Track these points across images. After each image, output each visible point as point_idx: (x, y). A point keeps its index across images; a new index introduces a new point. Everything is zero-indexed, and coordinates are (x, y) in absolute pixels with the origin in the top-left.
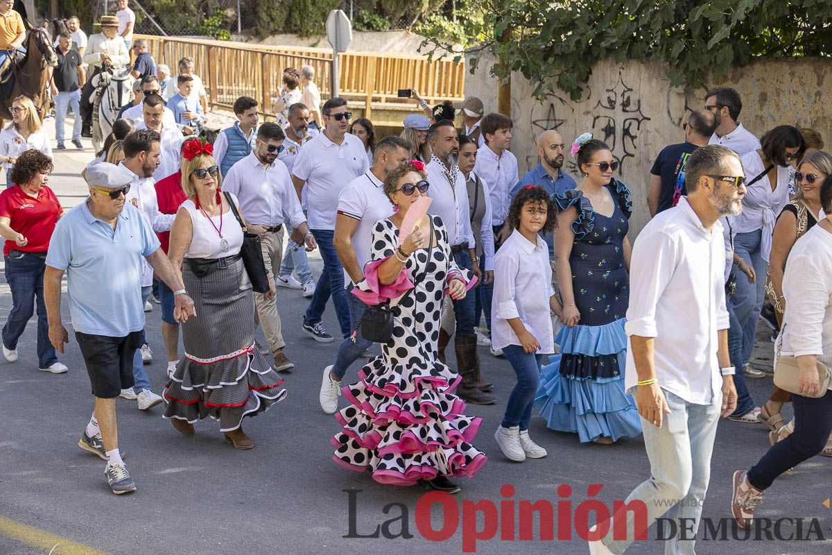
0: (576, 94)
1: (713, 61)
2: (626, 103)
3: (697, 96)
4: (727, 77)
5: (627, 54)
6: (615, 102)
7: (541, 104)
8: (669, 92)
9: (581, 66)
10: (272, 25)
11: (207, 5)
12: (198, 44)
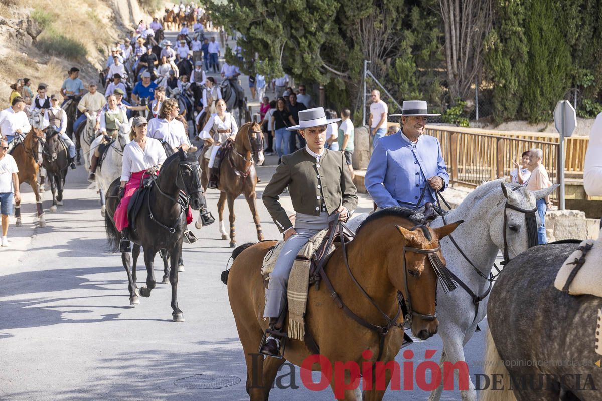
10: (505, 113)
11: (449, 97)
12: (442, 131)
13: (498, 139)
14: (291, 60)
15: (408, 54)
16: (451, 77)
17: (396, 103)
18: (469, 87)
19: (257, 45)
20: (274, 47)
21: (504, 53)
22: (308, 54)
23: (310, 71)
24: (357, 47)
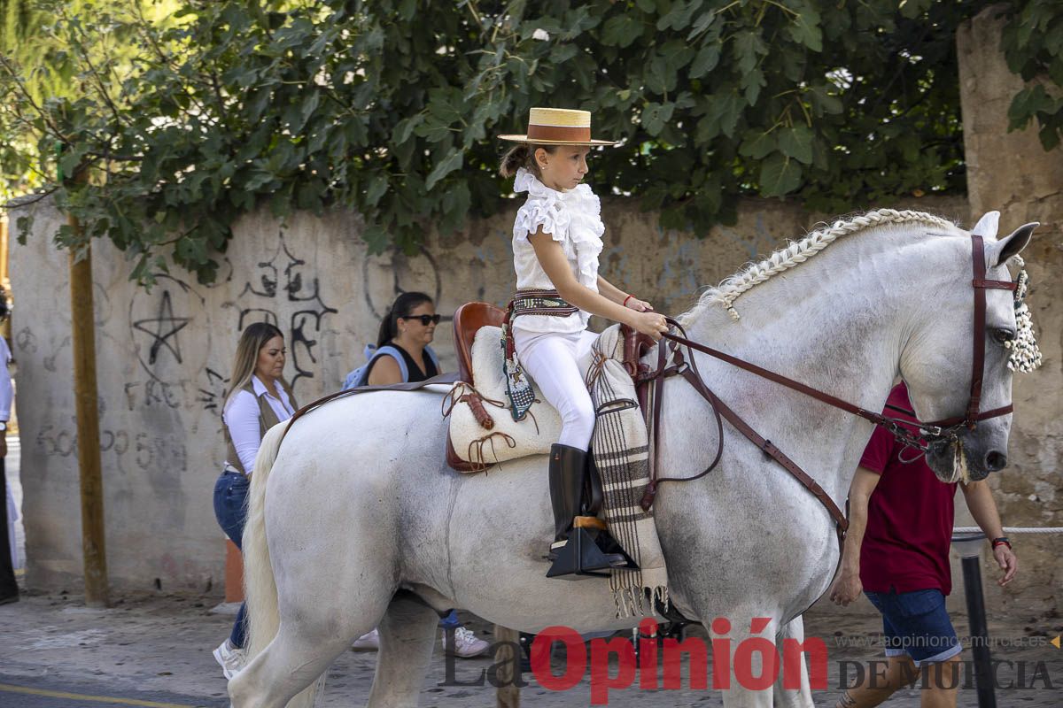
0: (206, 274)
1: (437, 208)
2: (293, 285)
3: (414, 269)
4: (460, 234)
5: (291, 202)
6: (274, 284)
7: (148, 293)
8: (367, 263)
9: (212, 224)
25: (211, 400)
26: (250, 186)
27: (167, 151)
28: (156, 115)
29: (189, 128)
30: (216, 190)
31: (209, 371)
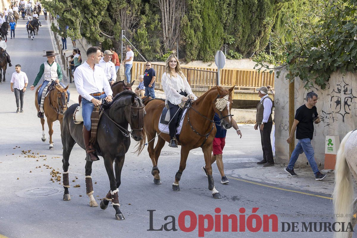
0: (323, 87)
2: (345, 90)
5: (346, 69)
6: (340, 90)
9: (325, 74)
10: (192, 57)
11: (164, 49)
12: (160, 65)
13: (188, 69)
14: (85, 30)
15: (143, 27)
16: (165, 39)
17: (138, 51)
18: (174, 44)
19: (67, 22)
20: (76, 23)
21: (191, 27)
22: (94, 27)
23: (95, 35)
24: (118, 24)
25: (323, 118)
26: (335, 65)
27: (315, 55)
28: (312, 47)
29: (320, 50)
30: (326, 66)
31: (323, 111)
